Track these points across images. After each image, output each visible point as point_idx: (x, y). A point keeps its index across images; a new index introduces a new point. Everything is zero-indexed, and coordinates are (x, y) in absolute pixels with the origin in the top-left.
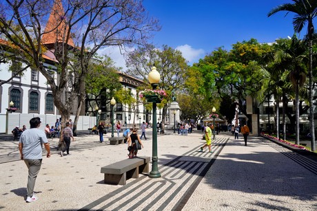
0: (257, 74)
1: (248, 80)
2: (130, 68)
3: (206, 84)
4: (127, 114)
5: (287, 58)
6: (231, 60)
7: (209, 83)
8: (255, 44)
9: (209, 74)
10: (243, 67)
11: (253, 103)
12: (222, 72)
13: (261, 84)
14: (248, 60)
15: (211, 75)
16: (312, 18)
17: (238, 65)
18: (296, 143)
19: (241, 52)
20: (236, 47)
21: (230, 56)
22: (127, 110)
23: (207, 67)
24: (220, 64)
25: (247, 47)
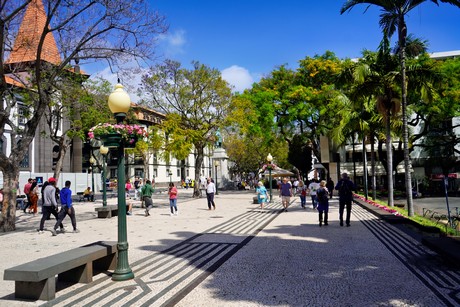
0: (334, 103)
1: (322, 112)
2: (143, 97)
3: (261, 120)
4: (151, 168)
5: (373, 77)
6: (297, 83)
7: (266, 118)
8: (332, 60)
9: (265, 104)
10: (315, 92)
11: (330, 146)
12: (285, 101)
13: (340, 117)
14: (321, 82)
15: (267, 105)
16: (403, 14)
17: (307, 90)
18: (389, 205)
19: (311, 71)
20: (304, 64)
21: (297, 77)
22: (151, 161)
23: (262, 94)
24: (282, 90)
25: (321, 64)
